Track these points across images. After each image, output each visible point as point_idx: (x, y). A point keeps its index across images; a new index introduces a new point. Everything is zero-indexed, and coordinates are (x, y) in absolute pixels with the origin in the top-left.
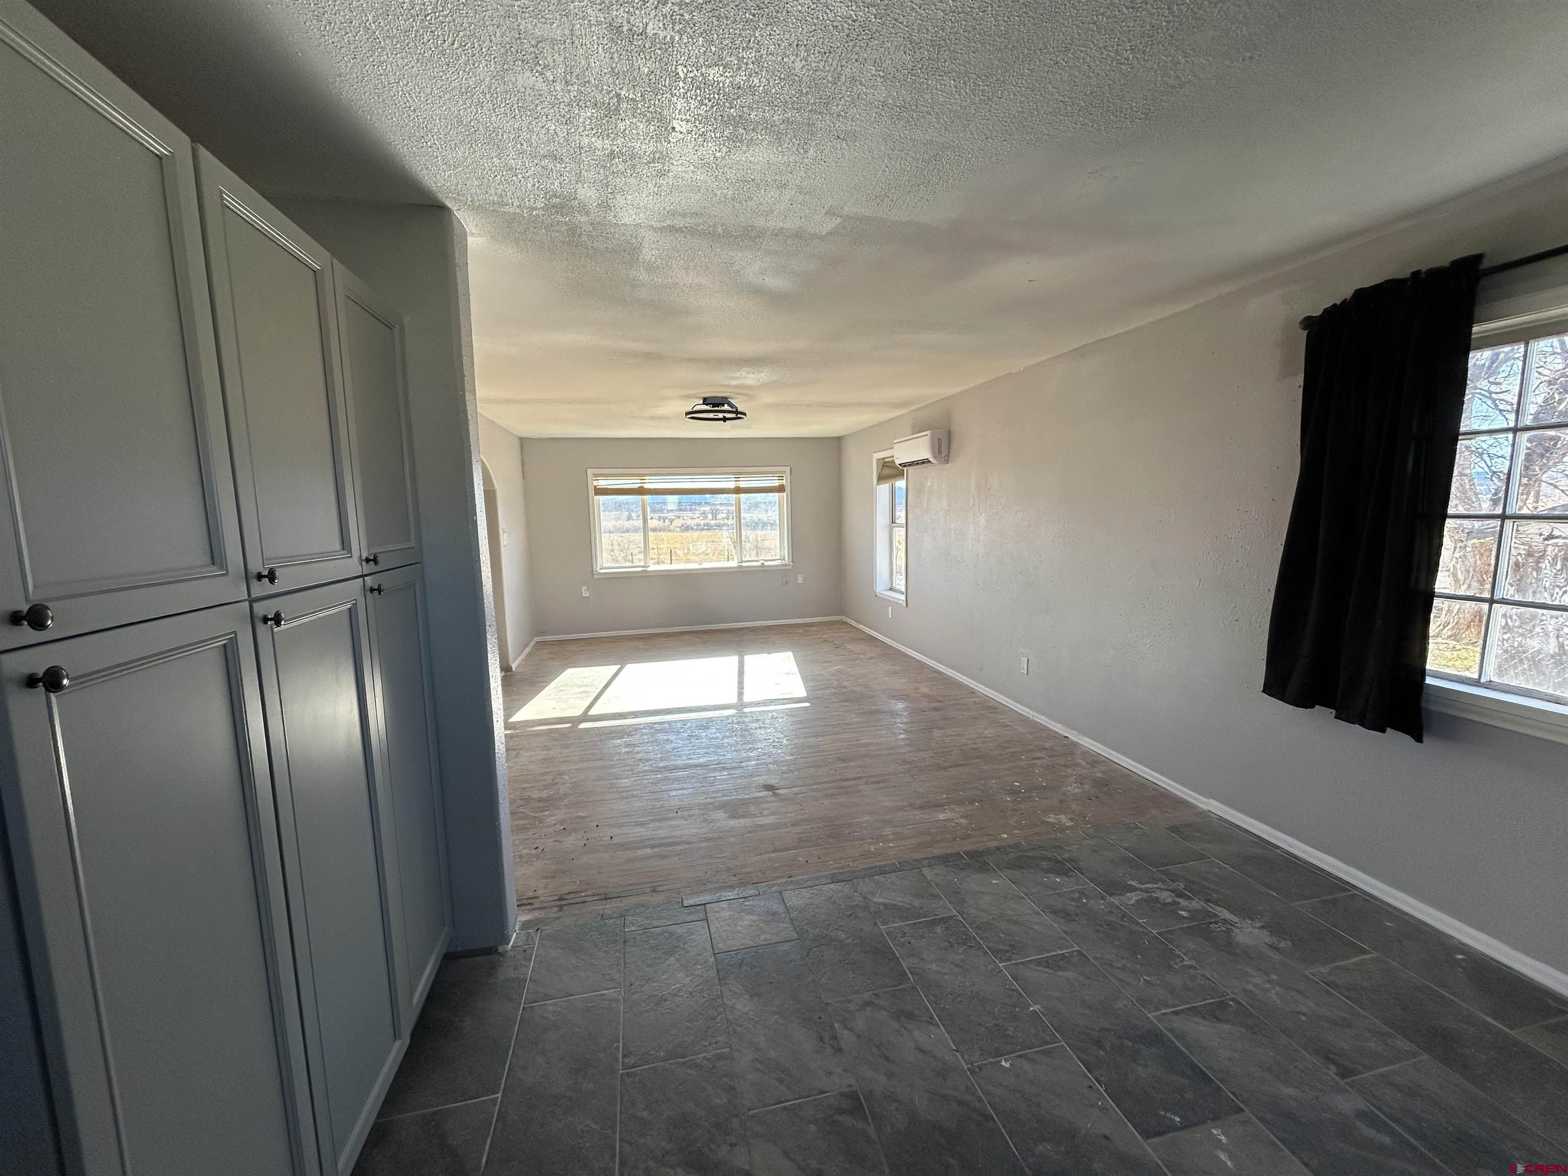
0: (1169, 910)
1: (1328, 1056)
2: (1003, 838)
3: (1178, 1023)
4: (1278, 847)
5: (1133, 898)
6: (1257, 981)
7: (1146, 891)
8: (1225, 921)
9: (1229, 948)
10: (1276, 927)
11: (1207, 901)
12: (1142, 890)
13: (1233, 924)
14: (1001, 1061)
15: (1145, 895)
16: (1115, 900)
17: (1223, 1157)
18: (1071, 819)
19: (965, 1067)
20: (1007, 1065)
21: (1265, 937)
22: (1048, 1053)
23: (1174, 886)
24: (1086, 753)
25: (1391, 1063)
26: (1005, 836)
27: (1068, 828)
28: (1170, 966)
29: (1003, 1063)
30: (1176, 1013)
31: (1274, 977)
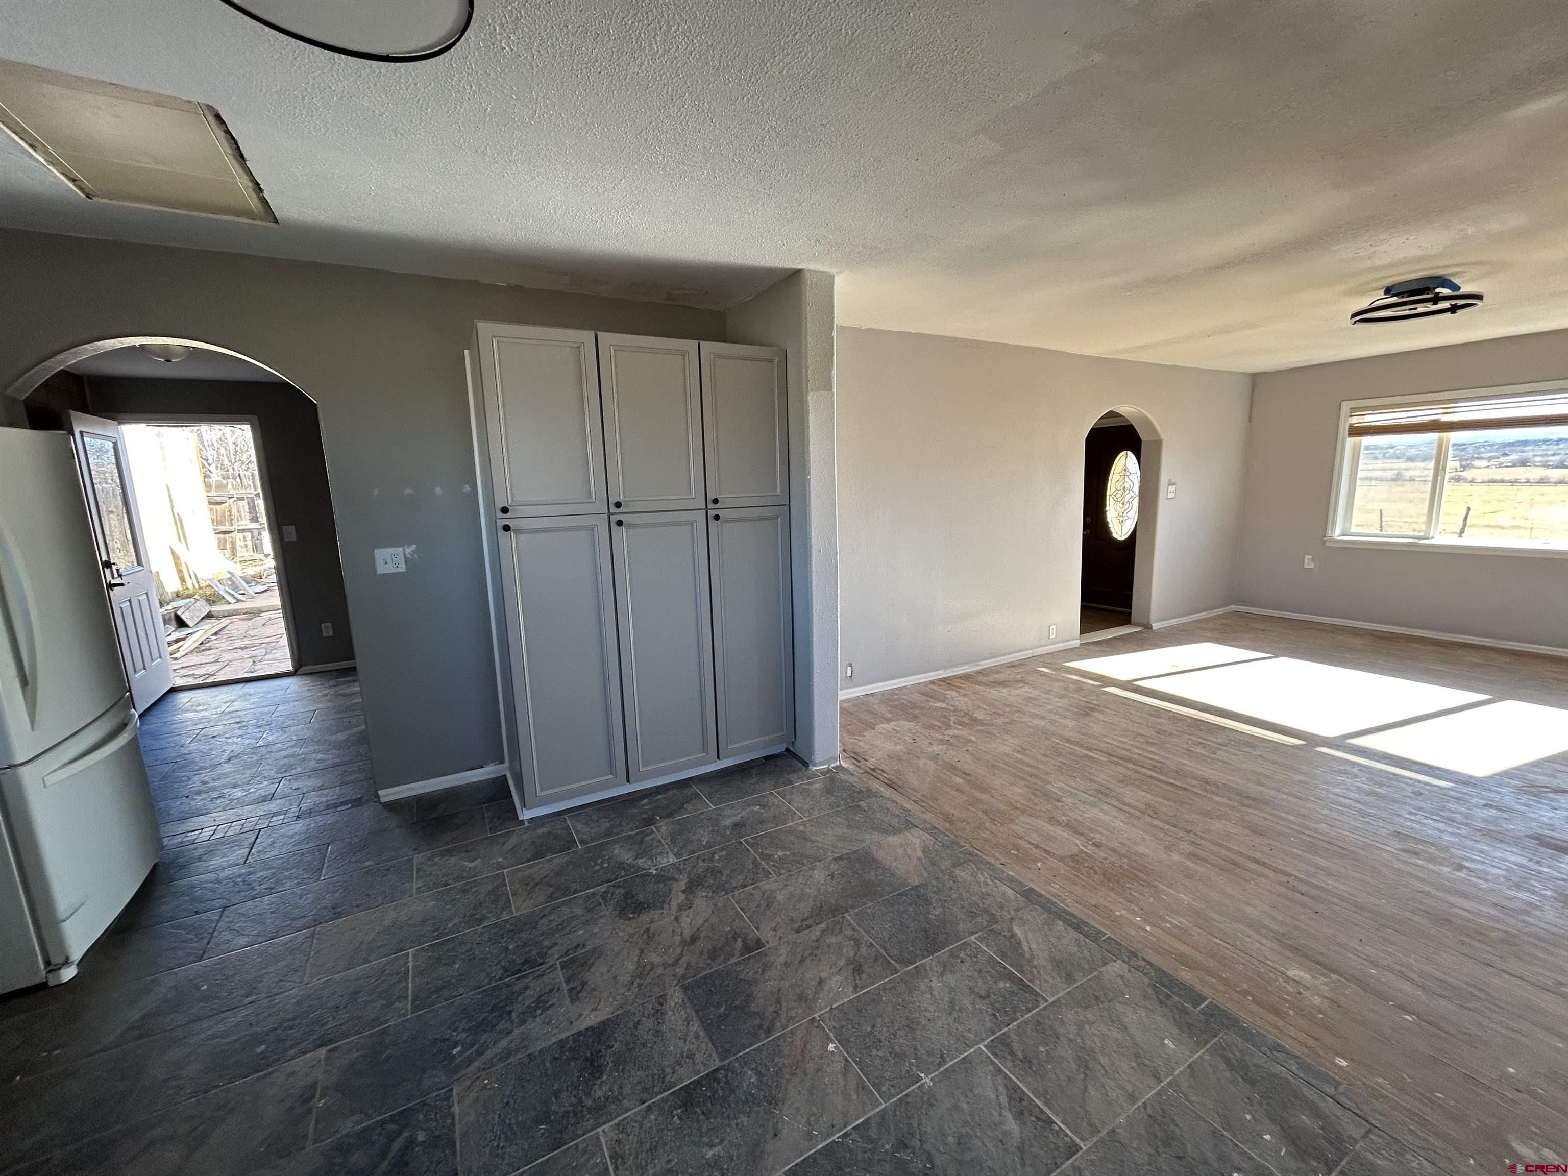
14: (833, 1042)
19: (816, 1015)
20: (831, 1048)
22: (863, 1088)
29: (832, 1045)
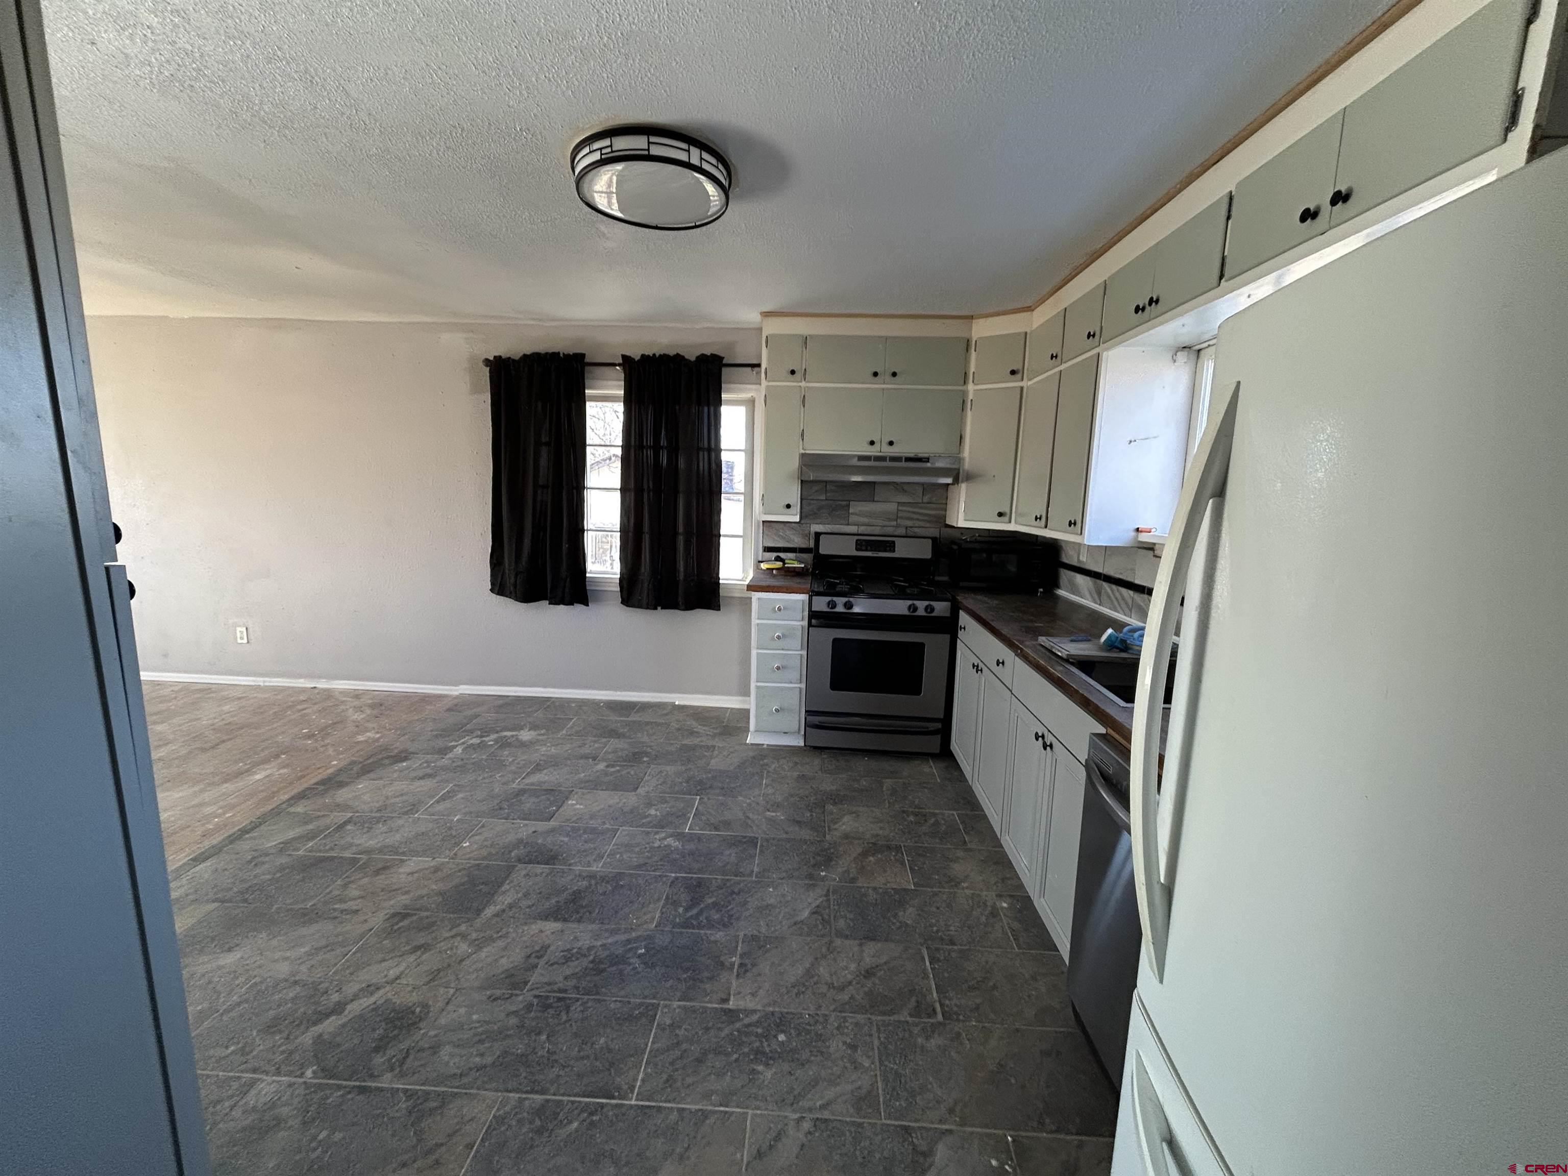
0: (482, 746)
1: (585, 757)
2: (334, 765)
3: (527, 781)
4: (508, 696)
5: (459, 750)
6: (544, 749)
7: (463, 743)
8: (513, 736)
9: (523, 745)
10: (534, 727)
11: (497, 732)
12: (460, 744)
13: (517, 735)
14: (462, 845)
15: (465, 745)
16: (450, 755)
17: (578, 806)
18: (378, 733)
19: (446, 860)
20: (468, 844)
21: (533, 733)
22: (483, 826)
23: (475, 735)
24: (344, 692)
25: (604, 747)
26: (335, 762)
27: (379, 738)
28: (504, 765)
29: (465, 845)
30: (523, 778)
31: (549, 744)
